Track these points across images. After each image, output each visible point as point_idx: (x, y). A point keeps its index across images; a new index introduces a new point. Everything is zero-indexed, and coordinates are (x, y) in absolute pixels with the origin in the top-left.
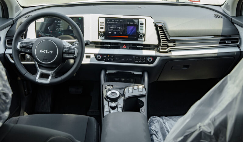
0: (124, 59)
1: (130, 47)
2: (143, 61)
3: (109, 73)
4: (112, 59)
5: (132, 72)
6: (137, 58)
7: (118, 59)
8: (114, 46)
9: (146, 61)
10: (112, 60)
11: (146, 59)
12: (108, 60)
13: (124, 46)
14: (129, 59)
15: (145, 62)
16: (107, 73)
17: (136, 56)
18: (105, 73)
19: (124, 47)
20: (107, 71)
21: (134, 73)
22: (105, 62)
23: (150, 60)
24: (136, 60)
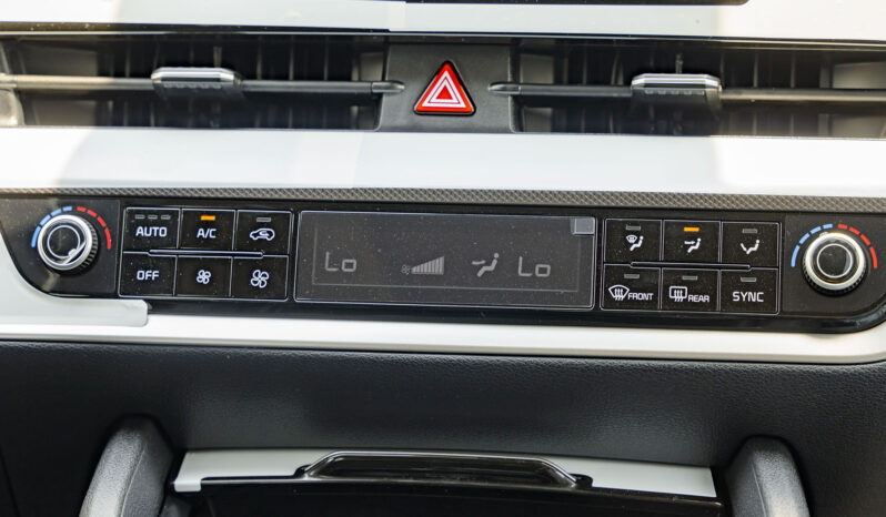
0: (436, 266)
1: (519, 101)
2: (733, 283)
3: (211, 490)
4: (263, 265)
5: (567, 468)
6: (634, 242)
7: (349, 265)
8: (291, 85)
9: (766, 284)
10: (260, 279)
11: (767, 254)
12: (204, 277)
13: (446, 80)
14: (507, 265)
15: (754, 297)
16: (189, 480)
17: (614, 214)
18: (152, 493)
19: (432, 100)
20: (189, 459)
21: (584, 481)
22: (157, 308)
23: (833, 261)
24: (615, 277)
